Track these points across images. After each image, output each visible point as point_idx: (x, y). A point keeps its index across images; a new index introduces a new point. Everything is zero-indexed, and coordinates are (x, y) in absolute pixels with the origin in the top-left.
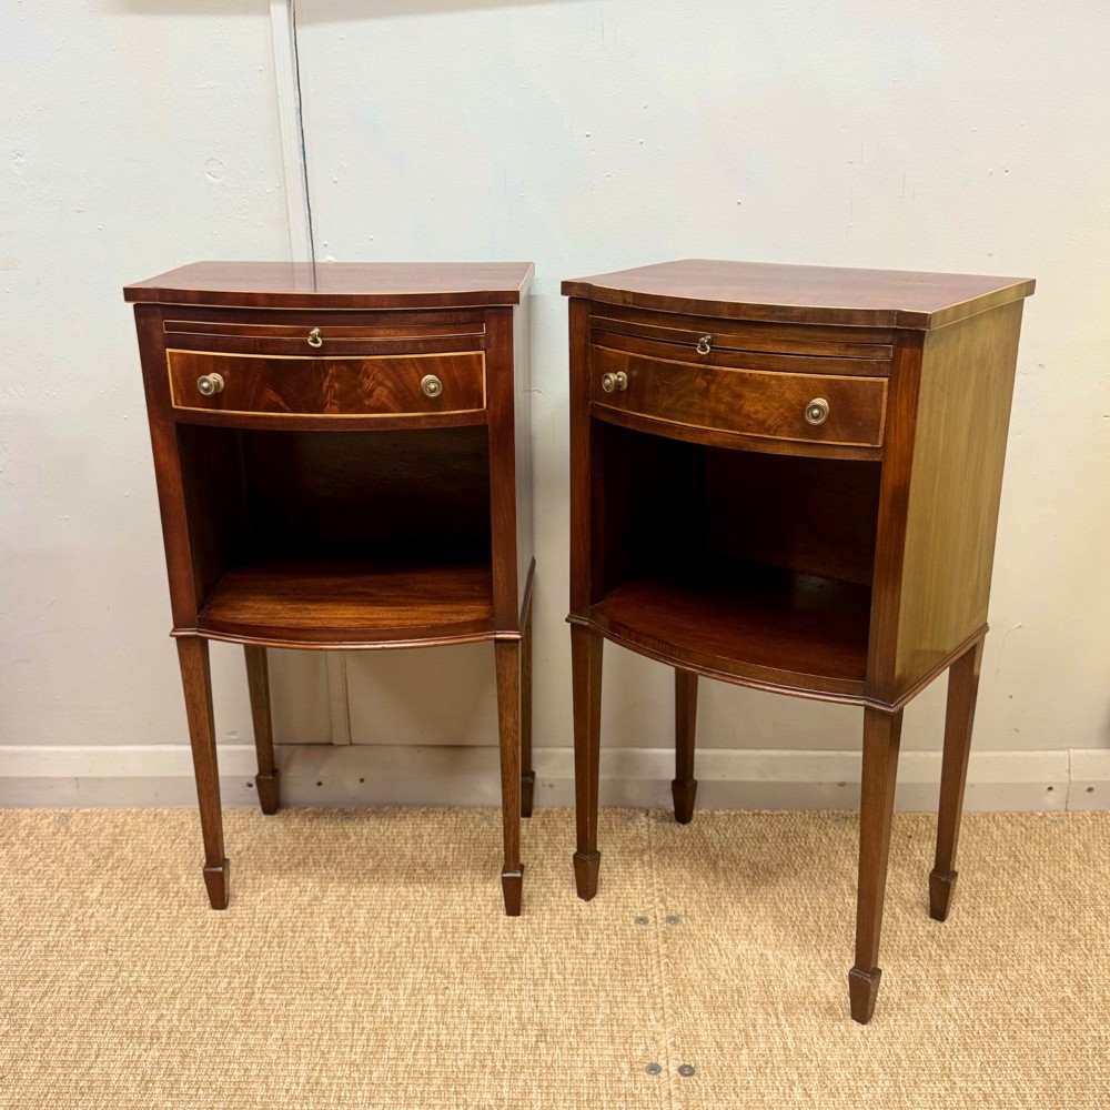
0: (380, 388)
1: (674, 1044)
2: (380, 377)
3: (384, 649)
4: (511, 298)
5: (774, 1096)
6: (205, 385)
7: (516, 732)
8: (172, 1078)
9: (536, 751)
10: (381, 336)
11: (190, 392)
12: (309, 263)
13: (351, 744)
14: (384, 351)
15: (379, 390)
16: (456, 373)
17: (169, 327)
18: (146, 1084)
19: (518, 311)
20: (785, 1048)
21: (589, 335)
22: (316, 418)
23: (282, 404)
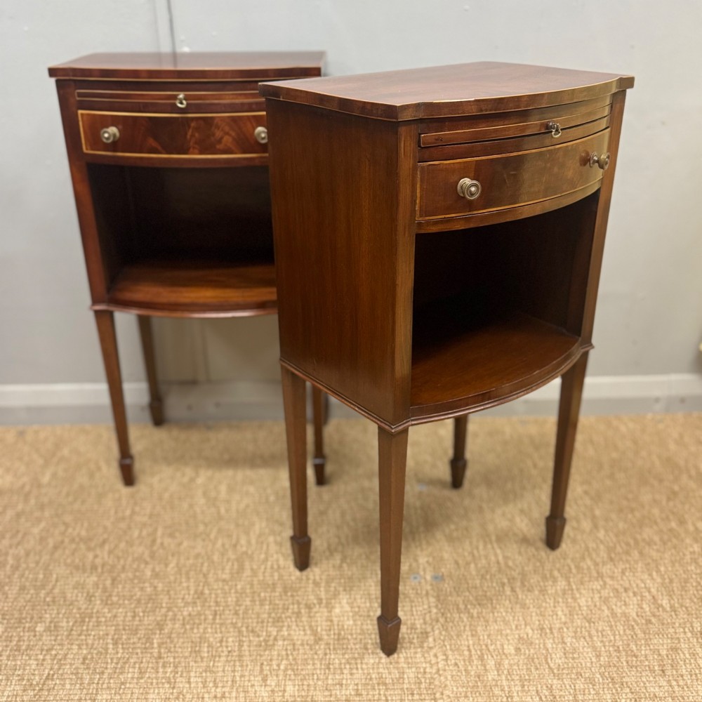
0: (227, 137)
1: (428, 562)
2: (227, 129)
4: (316, 73)
5: (493, 592)
6: (106, 135)
8: (107, 594)
10: (227, 99)
11: (96, 141)
12: (171, 53)
13: (209, 381)
14: (229, 110)
15: (226, 139)
17: (80, 95)
18: (90, 598)
20: (498, 562)
22: (184, 158)
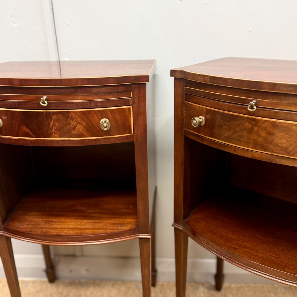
0: (79, 125)
2: (79, 120)
3: (86, 245)
4: (145, 79)
7: (149, 277)
9: (158, 260)
10: (79, 99)
12: (57, 62)
13: (83, 255)
14: (81, 107)
15: (79, 126)
16: (118, 117)
19: (148, 85)
21: (184, 96)
22: (48, 140)
23: (31, 133)
